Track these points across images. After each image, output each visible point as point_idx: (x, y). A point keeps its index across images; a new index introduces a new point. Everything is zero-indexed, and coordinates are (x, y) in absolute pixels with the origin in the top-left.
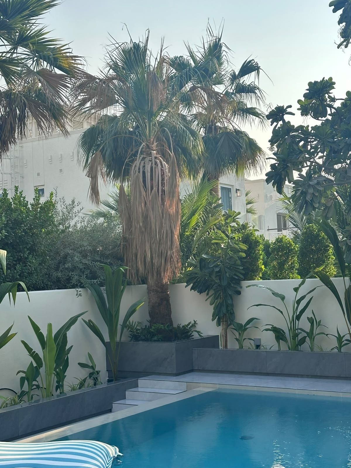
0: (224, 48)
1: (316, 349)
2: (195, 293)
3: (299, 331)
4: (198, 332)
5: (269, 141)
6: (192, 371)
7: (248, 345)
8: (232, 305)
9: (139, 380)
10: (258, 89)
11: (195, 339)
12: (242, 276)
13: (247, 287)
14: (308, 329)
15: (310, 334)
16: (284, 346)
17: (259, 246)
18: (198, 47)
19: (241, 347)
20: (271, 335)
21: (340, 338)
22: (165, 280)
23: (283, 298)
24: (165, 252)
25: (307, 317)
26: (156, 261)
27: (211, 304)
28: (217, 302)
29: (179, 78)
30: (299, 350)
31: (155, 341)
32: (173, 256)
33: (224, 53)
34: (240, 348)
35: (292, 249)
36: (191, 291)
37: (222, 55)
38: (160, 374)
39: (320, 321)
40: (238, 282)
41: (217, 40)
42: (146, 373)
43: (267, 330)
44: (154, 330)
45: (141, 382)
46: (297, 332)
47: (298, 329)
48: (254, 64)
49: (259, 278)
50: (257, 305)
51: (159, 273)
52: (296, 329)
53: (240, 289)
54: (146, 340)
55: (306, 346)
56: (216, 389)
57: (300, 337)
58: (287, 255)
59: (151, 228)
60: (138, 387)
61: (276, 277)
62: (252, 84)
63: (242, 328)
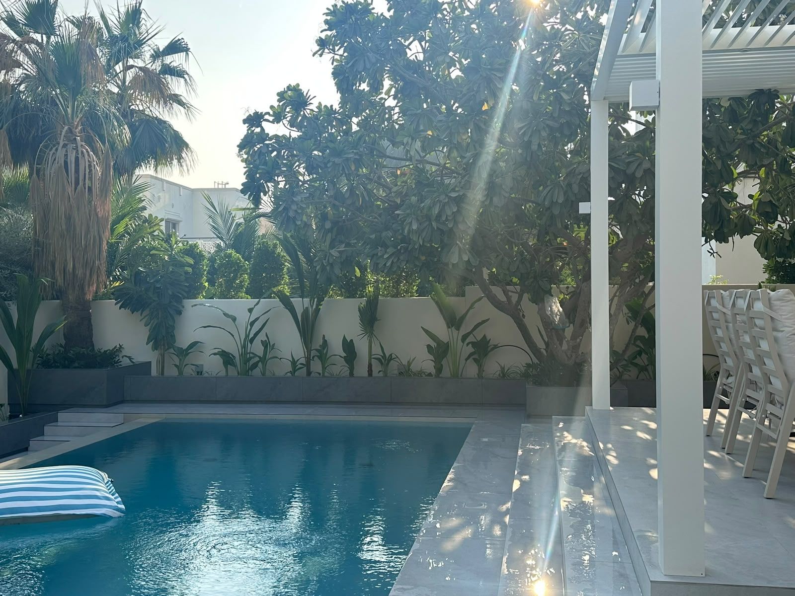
0: (143, 16)
1: (268, 374)
2: (126, 312)
3: (251, 355)
4: (130, 358)
5: (238, 146)
6: (122, 402)
7: (189, 371)
8: (173, 327)
9: (59, 414)
10: (187, 74)
11: (123, 366)
12: (185, 294)
13: (192, 306)
14: (261, 354)
15: (263, 360)
16: (232, 371)
17: (203, 260)
18: (112, 9)
19: (181, 373)
20: (218, 359)
21: (294, 363)
22: (89, 297)
23: (234, 319)
24: (92, 262)
25: (261, 340)
26: (79, 272)
27: (146, 325)
28: (154, 322)
29: (117, 54)
30: (250, 375)
31: (75, 368)
32: (100, 266)
33: (143, 22)
34: (179, 373)
35: (241, 266)
36: (120, 309)
37: (141, 23)
38: (84, 406)
39: (274, 344)
40: (179, 300)
41: (138, 4)
42: (66, 406)
43: (215, 354)
44: (73, 355)
45: (62, 416)
46: (248, 357)
47: (250, 353)
48: (183, 43)
49: (202, 297)
50: (205, 327)
51: (82, 288)
52: (248, 353)
53: (181, 309)
54: (65, 367)
55: (257, 372)
56: (161, 419)
57: (251, 362)
58: (236, 272)
59: (75, 230)
60: (57, 421)
61: (223, 296)
62: (180, 66)
63: (183, 353)
